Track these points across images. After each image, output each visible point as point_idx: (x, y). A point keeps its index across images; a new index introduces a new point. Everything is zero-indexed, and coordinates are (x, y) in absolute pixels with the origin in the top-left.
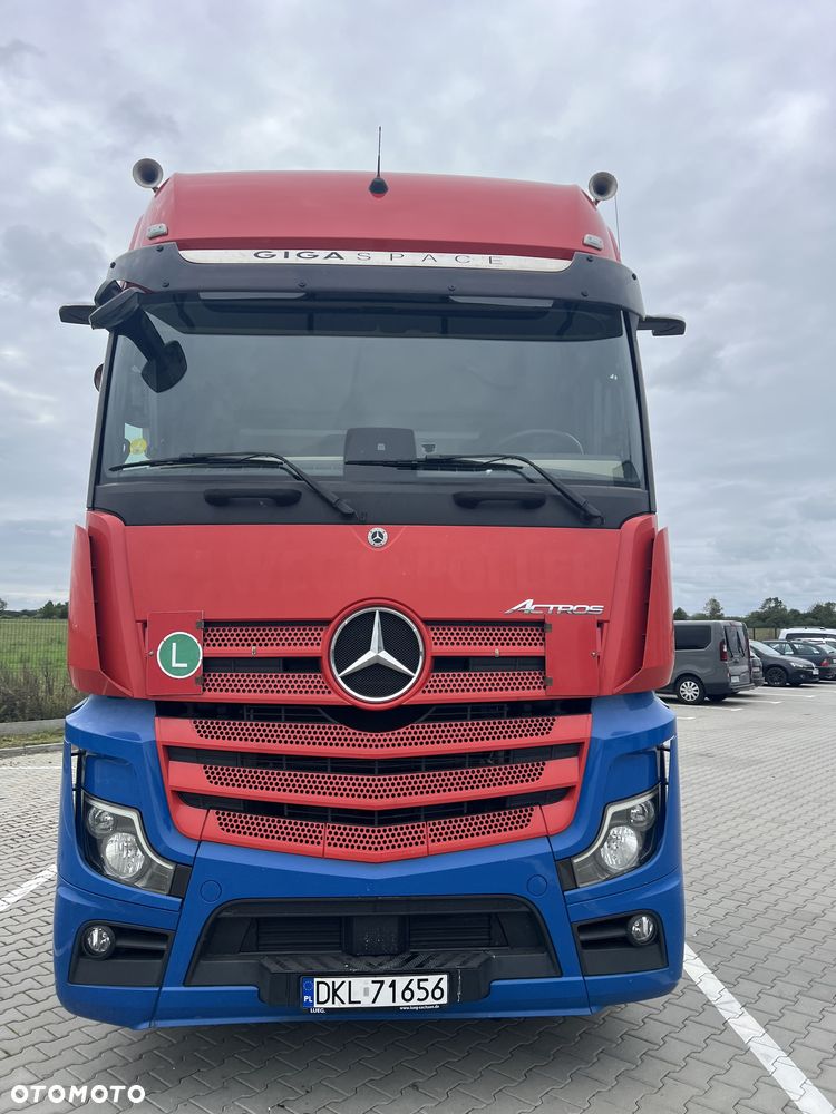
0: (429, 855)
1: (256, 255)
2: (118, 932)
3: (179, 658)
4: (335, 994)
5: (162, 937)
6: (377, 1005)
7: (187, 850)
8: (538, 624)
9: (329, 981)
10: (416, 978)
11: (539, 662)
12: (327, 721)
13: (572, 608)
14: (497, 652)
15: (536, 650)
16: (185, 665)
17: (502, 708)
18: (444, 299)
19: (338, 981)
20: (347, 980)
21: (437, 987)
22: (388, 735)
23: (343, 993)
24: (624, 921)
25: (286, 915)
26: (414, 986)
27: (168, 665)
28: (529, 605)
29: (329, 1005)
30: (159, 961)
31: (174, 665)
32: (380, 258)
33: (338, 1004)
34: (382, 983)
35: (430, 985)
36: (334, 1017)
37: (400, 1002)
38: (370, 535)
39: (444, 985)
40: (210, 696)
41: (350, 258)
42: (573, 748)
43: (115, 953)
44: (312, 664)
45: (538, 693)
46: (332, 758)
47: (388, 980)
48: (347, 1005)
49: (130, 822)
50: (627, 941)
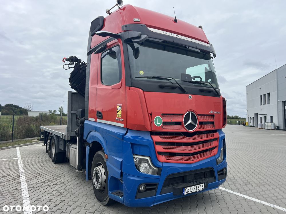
0: (200, 161)
1: (164, 32)
2: (147, 185)
3: (158, 122)
4: (188, 191)
5: (155, 185)
6: (194, 191)
7: (160, 164)
8: (213, 116)
9: (187, 188)
11: (213, 123)
12: (183, 135)
15: (212, 120)
16: (159, 124)
17: (202, 132)
18: (185, 47)
19: (189, 188)
20: (190, 187)
21: (202, 186)
22: (191, 138)
23: (189, 190)
25: (178, 176)
26: (199, 187)
27: (156, 123)
28: (212, 112)
29: (187, 193)
30: (155, 190)
31: (157, 123)
32: (184, 38)
33: (188, 193)
34: (195, 187)
35: (201, 186)
36: (188, 195)
37: (197, 190)
38: (189, 96)
39: (203, 186)
40: (164, 130)
41: (180, 37)
42: (217, 139)
43: (146, 190)
44: (179, 123)
45: (213, 129)
46: (183, 143)
47: (196, 186)
48: (190, 193)
49: (147, 160)
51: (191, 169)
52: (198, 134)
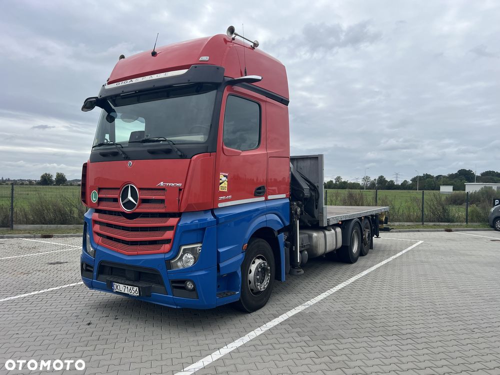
8: (163, 189)
10: (132, 287)
11: (162, 201)
13: (173, 184)
14: (154, 197)
15: (163, 197)
19: (117, 284)
21: (136, 290)
22: (132, 221)
24: (184, 282)
26: (131, 289)
28: (162, 184)
31: (94, 199)
32: (140, 80)
37: (130, 293)
38: (128, 163)
40: (99, 208)
42: (170, 228)
45: (163, 211)
47: (126, 286)
50: (185, 288)
51: (125, 262)
52: (141, 217)
